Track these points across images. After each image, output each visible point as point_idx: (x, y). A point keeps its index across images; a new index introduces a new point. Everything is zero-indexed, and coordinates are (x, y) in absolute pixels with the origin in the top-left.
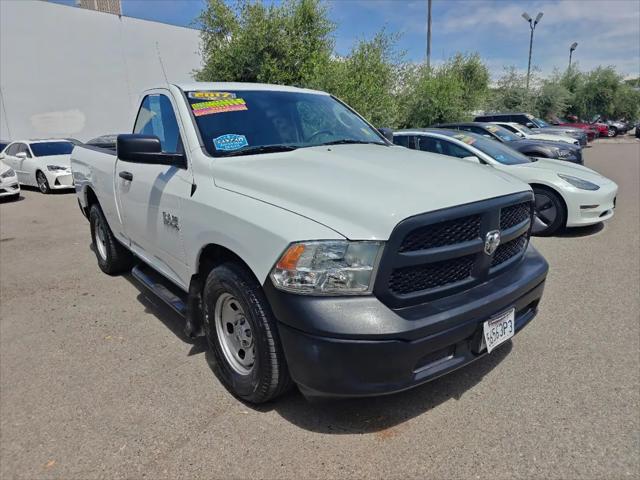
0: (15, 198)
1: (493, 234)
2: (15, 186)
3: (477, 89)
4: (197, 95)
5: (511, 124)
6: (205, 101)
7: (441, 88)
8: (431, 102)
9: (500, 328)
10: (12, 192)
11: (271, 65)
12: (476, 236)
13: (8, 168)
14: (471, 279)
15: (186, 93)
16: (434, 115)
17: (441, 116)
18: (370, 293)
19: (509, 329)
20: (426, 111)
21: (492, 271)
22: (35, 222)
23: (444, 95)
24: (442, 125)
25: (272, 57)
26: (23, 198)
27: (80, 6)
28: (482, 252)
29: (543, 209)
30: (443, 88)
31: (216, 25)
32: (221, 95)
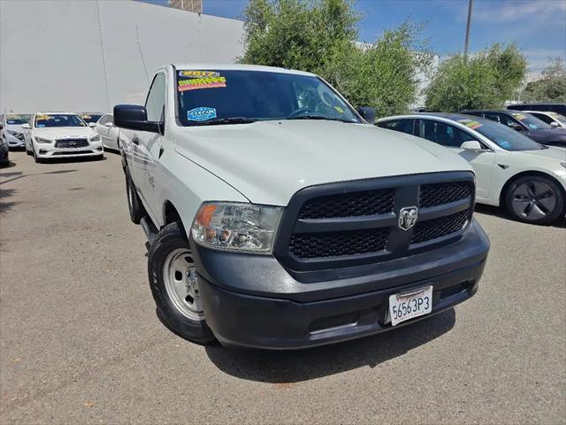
0: (100, 158)
1: (409, 210)
2: (100, 149)
3: (512, 77)
4: (186, 74)
5: (548, 114)
6: (192, 78)
7: (473, 76)
8: (462, 89)
9: (412, 304)
10: (97, 153)
11: (295, 52)
12: (389, 211)
13: (95, 134)
14: (385, 252)
15: (178, 72)
16: (463, 101)
17: (470, 103)
18: (271, 253)
19: (424, 305)
20: (455, 98)
21: (412, 247)
22: (104, 177)
23: (475, 82)
24: (471, 111)
25: (299, 45)
26: (106, 158)
27: (171, 6)
28: (395, 227)
29: (543, 197)
30: (475, 76)
31: (258, 19)
32: (207, 74)
